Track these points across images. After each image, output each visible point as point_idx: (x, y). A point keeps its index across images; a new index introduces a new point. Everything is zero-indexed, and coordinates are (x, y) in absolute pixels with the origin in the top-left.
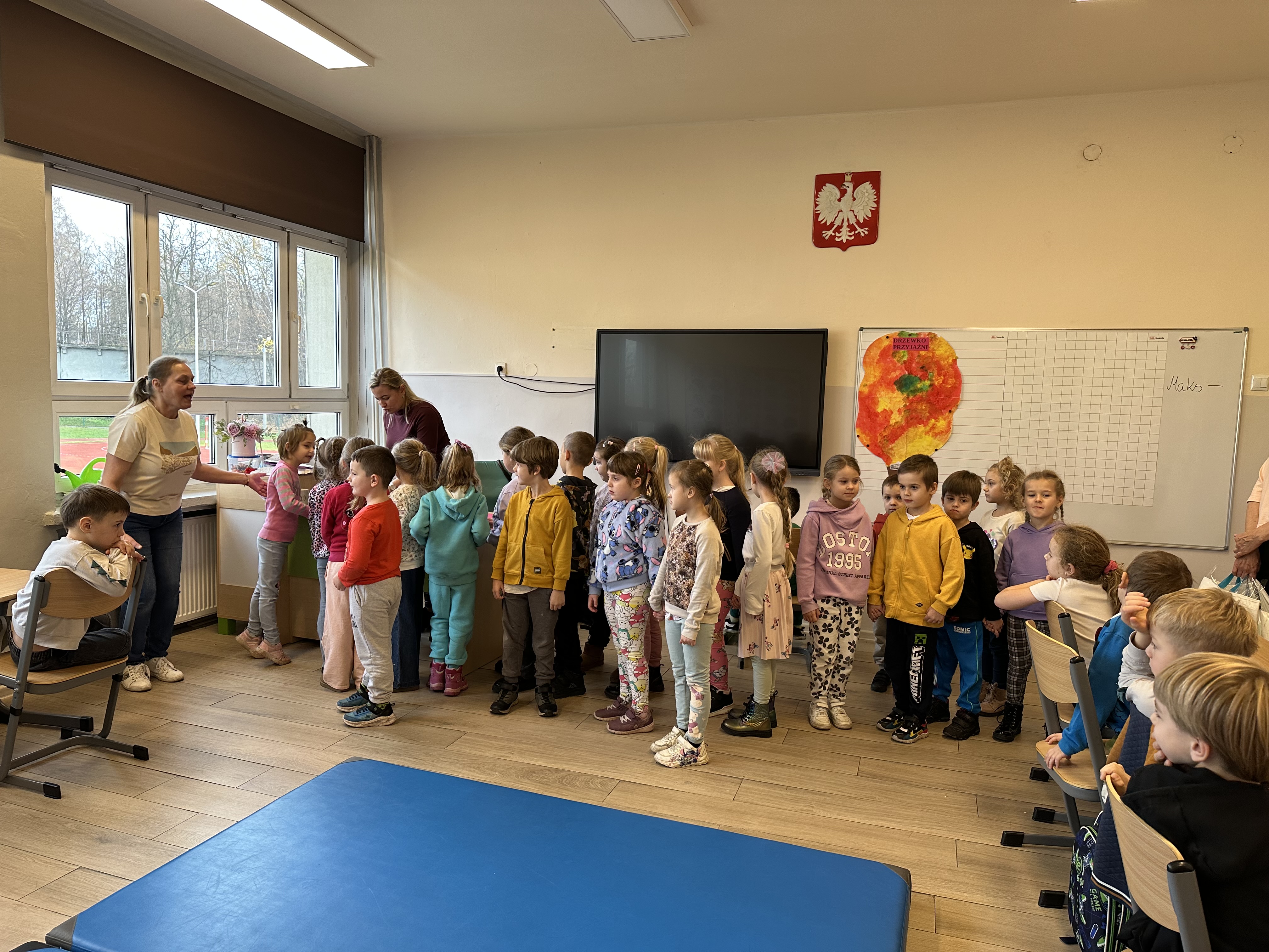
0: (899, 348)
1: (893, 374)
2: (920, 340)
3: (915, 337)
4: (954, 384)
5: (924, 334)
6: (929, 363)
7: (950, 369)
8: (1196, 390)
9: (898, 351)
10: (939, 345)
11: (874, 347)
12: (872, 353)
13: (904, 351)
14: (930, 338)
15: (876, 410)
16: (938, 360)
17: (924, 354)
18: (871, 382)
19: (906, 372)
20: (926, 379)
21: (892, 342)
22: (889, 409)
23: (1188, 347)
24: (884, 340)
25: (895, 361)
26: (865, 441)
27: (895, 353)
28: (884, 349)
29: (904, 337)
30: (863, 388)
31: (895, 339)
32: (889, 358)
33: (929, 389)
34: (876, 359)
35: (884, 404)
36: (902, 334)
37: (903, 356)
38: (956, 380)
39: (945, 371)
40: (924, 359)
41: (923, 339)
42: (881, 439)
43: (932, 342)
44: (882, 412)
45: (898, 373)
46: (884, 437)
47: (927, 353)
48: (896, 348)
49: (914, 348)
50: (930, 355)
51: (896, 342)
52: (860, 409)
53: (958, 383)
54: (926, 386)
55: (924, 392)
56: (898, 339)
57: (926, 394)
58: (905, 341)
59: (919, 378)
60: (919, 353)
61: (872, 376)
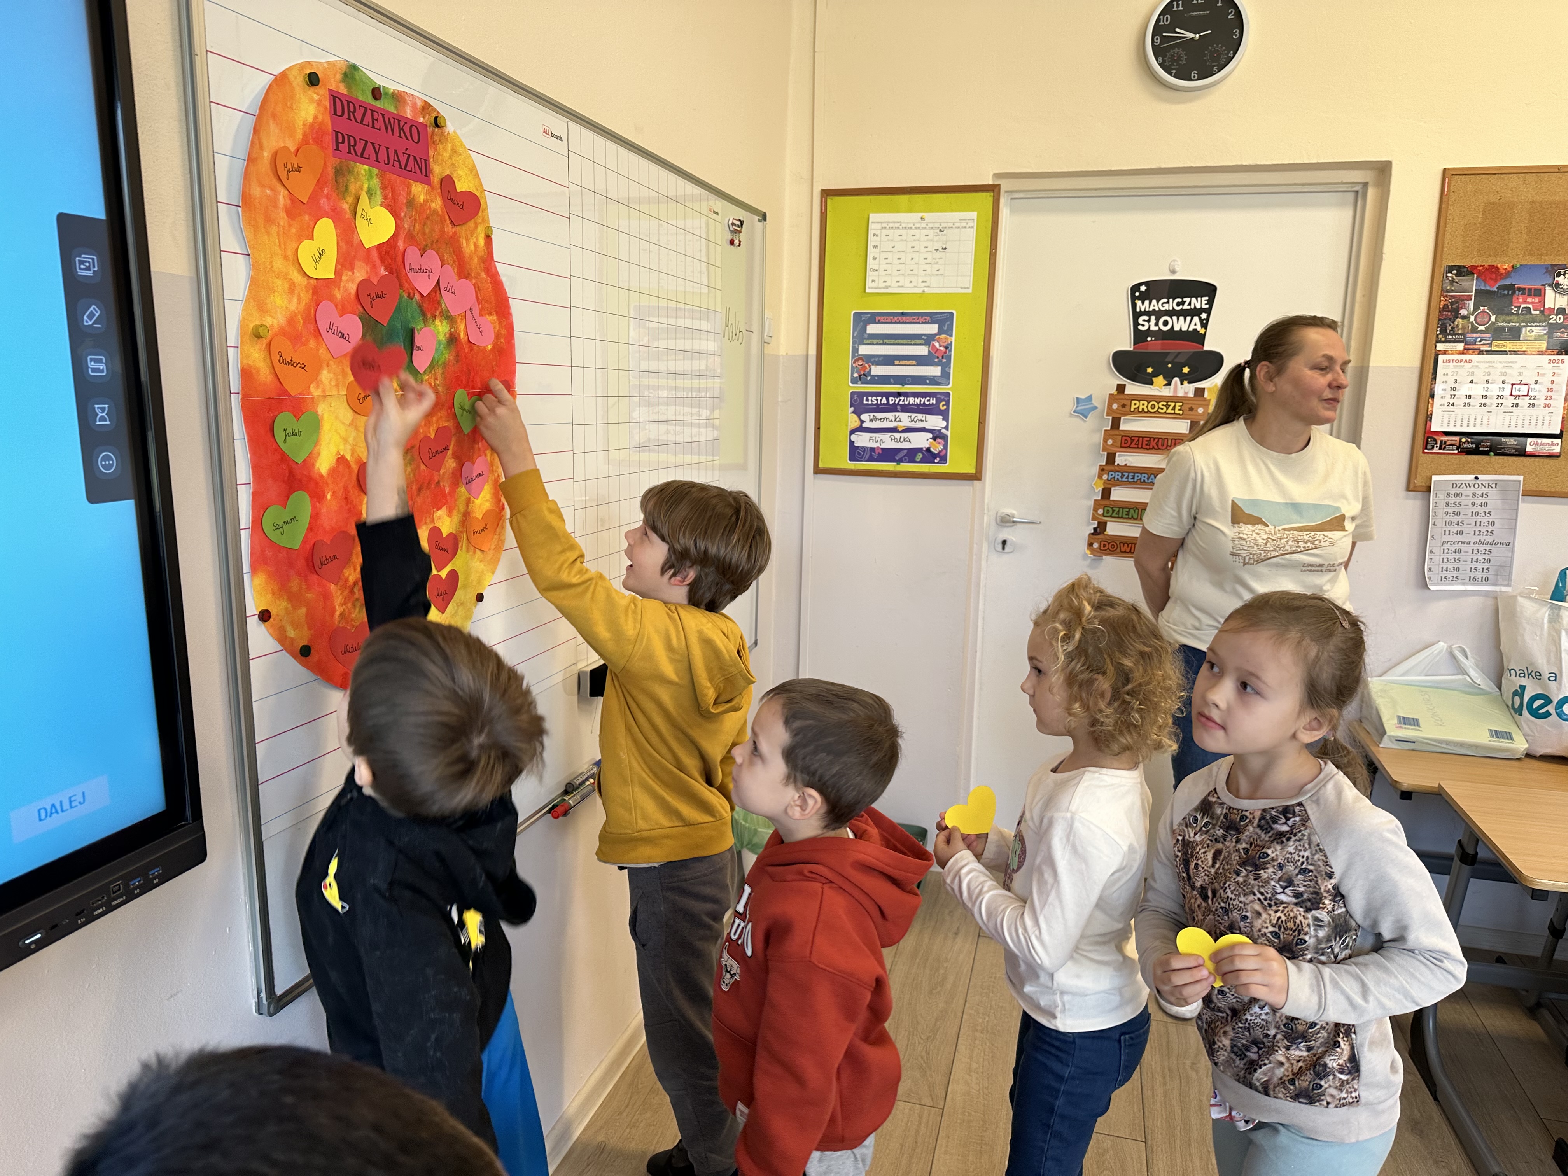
0: (351, 149)
1: (348, 281)
2: (407, 129)
3: (392, 109)
4: (498, 336)
5: (414, 105)
6: (437, 241)
7: (483, 275)
8: (740, 341)
9: (353, 168)
10: (453, 165)
11: (271, 122)
12: (266, 154)
13: (370, 171)
14: (430, 130)
15: (313, 465)
16: (455, 233)
17: (422, 201)
18: (279, 315)
19: (383, 271)
20: (437, 314)
21: (326, 108)
22: (352, 455)
23: (736, 242)
24: (297, 89)
25: (346, 213)
26: (291, 633)
27: (344, 176)
28: (305, 141)
29: (361, 98)
30: (252, 350)
31: (334, 97)
32: (325, 192)
33: (447, 356)
34: (283, 192)
35: (336, 431)
36: (353, 78)
37: (370, 194)
38: (500, 323)
39: (474, 281)
40: (425, 224)
41: (414, 125)
42: (345, 604)
43: (435, 149)
44: (333, 471)
45: (360, 273)
46: (352, 592)
47: (428, 193)
48: (344, 147)
49: (396, 164)
50: (437, 204)
51: (339, 113)
52: (257, 469)
53: (504, 332)
54: (440, 342)
55: (439, 371)
56: (345, 103)
57: (445, 378)
58: (368, 119)
59: (420, 306)
60: (409, 193)
61: (279, 282)
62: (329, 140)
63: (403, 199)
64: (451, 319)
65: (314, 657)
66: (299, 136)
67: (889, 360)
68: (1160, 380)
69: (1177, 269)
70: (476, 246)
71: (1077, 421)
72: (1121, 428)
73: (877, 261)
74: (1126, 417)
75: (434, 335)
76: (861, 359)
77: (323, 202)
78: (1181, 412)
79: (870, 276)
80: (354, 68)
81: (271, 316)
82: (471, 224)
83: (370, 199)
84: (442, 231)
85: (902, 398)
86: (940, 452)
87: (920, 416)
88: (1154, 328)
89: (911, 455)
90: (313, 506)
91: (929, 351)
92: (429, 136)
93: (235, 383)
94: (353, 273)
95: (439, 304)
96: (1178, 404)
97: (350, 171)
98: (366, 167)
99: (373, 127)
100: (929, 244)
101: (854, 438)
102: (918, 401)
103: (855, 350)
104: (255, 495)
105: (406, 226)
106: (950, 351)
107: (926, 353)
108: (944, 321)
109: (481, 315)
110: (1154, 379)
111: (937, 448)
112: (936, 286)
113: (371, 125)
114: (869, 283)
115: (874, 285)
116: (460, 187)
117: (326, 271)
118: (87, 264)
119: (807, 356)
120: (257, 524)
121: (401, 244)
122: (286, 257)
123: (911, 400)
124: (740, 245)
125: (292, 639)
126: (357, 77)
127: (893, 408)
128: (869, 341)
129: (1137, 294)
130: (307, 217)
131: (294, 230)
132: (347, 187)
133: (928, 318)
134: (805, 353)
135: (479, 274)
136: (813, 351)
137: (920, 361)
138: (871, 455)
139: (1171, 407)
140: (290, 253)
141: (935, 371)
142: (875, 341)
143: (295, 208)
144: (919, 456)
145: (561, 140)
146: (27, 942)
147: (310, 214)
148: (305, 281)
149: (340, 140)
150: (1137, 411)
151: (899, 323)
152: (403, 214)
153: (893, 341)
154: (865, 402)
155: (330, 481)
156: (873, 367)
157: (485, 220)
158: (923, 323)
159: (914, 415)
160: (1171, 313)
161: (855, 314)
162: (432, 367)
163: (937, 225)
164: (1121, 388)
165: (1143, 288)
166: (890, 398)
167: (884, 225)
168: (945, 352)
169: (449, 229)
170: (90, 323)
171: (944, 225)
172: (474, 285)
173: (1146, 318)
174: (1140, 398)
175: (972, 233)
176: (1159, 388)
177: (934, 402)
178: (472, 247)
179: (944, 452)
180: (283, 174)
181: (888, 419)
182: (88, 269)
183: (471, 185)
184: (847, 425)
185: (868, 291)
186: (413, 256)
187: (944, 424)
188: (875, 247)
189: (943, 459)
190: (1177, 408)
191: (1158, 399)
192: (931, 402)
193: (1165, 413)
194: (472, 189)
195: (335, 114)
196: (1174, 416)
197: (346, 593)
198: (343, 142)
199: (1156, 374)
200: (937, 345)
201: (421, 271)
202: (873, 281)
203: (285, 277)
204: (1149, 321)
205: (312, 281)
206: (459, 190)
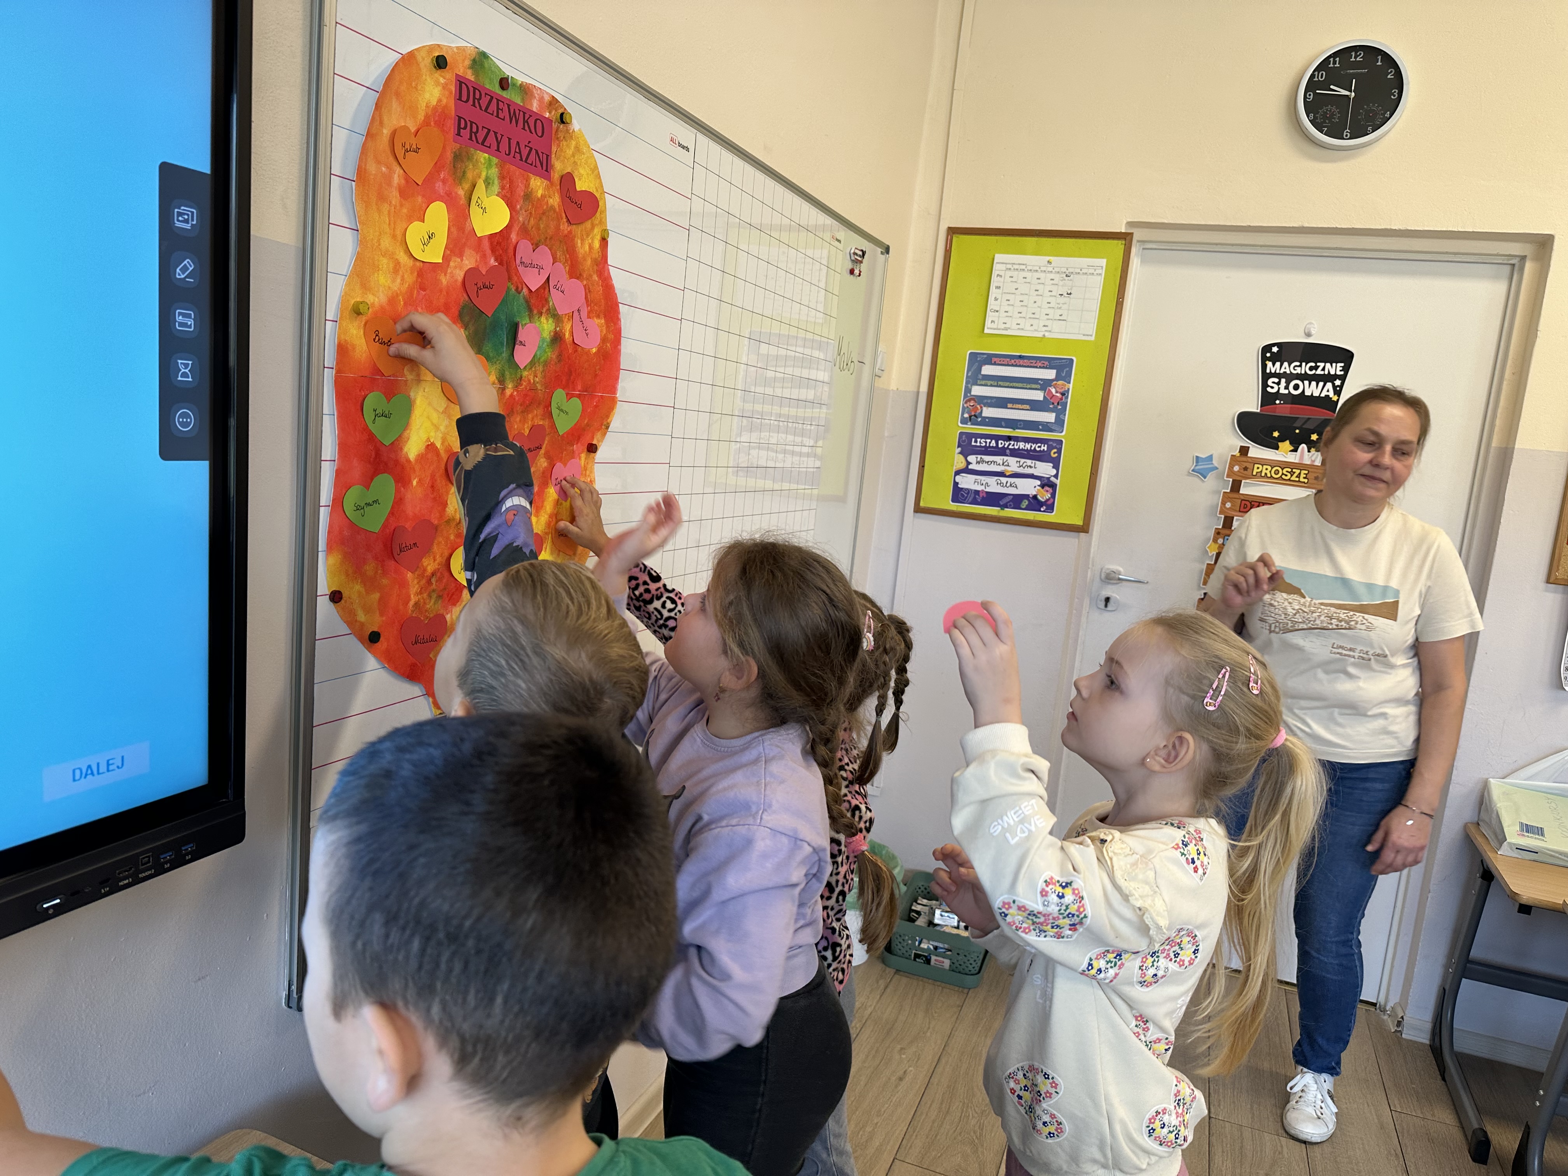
0: (473, 136)
1: (456, 267)
2: (531, 122)
3: (518, 101)
4: (604, 340)
5: (541, 99)
6: (551, 238)
7: (595, 277)
8: (851, 371)
9: (473, 155)
10: (575, 163)
11: (394, 100)
12: (385, 131)
13: (490, 160)
14: (555, 126)
15: (401, 449)
16: (570, 232)
17: (539, 195)
18: (381, 295)
19: (493, 262)
20: (544, 310)
21: (451, 93)
22: (442, 444)
23: (857, 272)
24: (424, 71)
25: (460, 199)
26: (361, 617)
27: (462, 161)
28: (426, 123)
29: (487, 86)
30: (350, 326)
31: (461, 82)
32: (442, 176)
33: (549, 354)
34: (398, 171)
35: (428, 417)
36: (482, 65)
37: (488, 182)
38: (608, 327)
39: (585, 282)
40: (541, 219)
41: (539, 119)
42: (421, 593)
43: (559, 146)
44: (421, 458)
45: (469, 261)
46: (429, 582)
47: (547, 188)
48: (466, 133)
49: (518, 155)
50: (555, 200)
51: (464, 98)
52: (344, 448)
53: (611, 336)
54: (544, 340)
55: (540, 368)
56: (471, 89)
57: (545, 377)
58: (493, 107)
59: (527, 302)
60: (527, 186)
61: (384, 261)
62: (451, 125)
63: (520, 191)
64: (557, 318)
65: (382, 644)
66: (421, 117)
67: (1002, 403)
68: (1286, 445)
69: (1313, 332)
70: (591, 247)
71: (1195, 481)
72: (1241, 492)
73: (998, 302)
74: (1247, 481)
75: (539, 333)
76: (973, 399)
77: (439, 186)
78: (1306, 481)
79: (990, 316)
80: (484, 55)
81: (373, 294)
82: (588, 224)
83: (486, 188)
84: (558, 228)
85: (1012, 443)
86: (1047, 500)
87: (1029, 462)
88: (1283, 391)
89: (1016, 501)
90: (397, 491)
91: (1044, 397)
92: (553, 132)
93: (330, 357)
94: (462, 260)
95: (547, 301)
96: (1303, 472)
97: (469, 158)
98: (486, 155)
99: (497, 116)
100: (1054, 288)
101: (958, 479)
102: (1028, 446)
103: (968, 390)
104: (339, 473)
105: (521, 219)
106: (1067, 398)
107: (1041, 399)
108: (1063, 367)
109: (589, 317)
110: (1280, 444)
111: (1044, 496)
112: (1057, 331)
113: (495, 114)
114: (988, 323)
115: (994, 326)
116: (580, 186)
117: (434, 255)
118: (186, 217)
119: (918, 392)
120: (338, 502)
121: (514, 237)
122: (394, 237)
123: (1022, 445)
124: (860, 275)
125: (362, 625)
126: (486, 65)
127: (1002, 452)
128: (983, 382)
129: (1268, 355)
130: (420, 199)
131: (405, 211)
132: (464, 172)
133: (1047, 363)
134: (916, 390)
135: (591, 276)
136: (924, 388)
137: (1034, 405)
138: (975, 498)
139: (1295, 475)
140: (399, 233)
141: (1050, 417)
142: (989, 383)
143: (409, 188)
144: (1025, 503)
145: (688, 150)
146: (45, 906)
147: (423, 196)
148: (410, 262)
149: (462, 126)
150: (1259, 475)
151: (1016, 366)
152: (518, 207)
153: (1007, 384)
154: (973, 444)
155: (417, 468)
156: (984, 409)
157: (603, 222)
158: (1040, 367)
159: (1022, 461)
160: (1303, 377)
161: (971, 353)
162: (532, 363)
163: (1065, 270)
164: (1244, 450)
165: (1275, 349)
166: (1000, 442)
167: (1009, 266)
168: (1061, 399)
169: (565, 227)
170: (183, 276)
171: (1071, 270)
172: (585, 286)
173: (1276, 380)
174: (1263, 462)
175: (1099, 281)
176: (1284, 453)
177: (1046, 449)
178: (587, 248)
179: (1052, 500)
180: (400, 153)
181: (996, 463)
182: (186, 221)
183: (592, 185)
184: (952, 466)
185: (986, 331)
186: (524, 250)
187: (1054, 472)
188: (998, 288)
189: (1050, 508)
190: (1302, 475)
191: (1283, 465)
192: (1042, 448)
193: (1289, 480)
194: (592, 189)
195: (460, 99)
196: (1298, 484)
197: (424, 581)
198: (465, 128)
199: (1282, 439)
200: (1053, 391)
201: (531, 265)
202: (992, 321)
203: (391, 256)
204: (1278, 384)
205: (418, 264)
206: (578, 189)
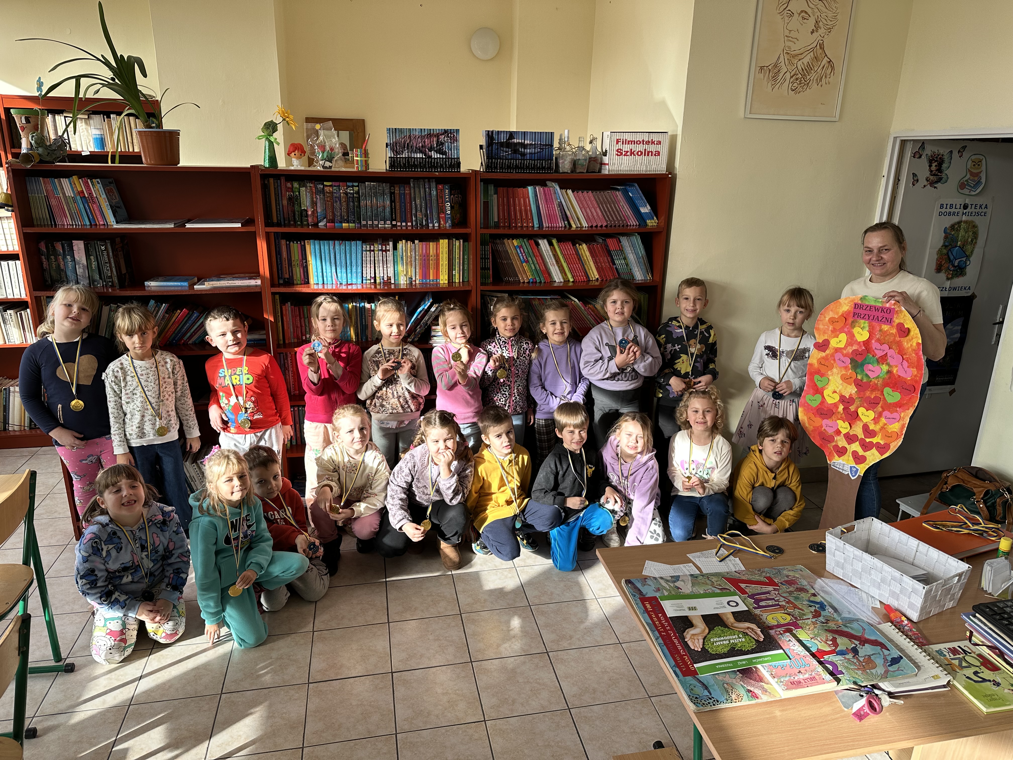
1: (849, 349)
2: (885, 310)
4: (915, 376)
6: (892, 342)
7: (914, 355)
12: (826, 319)
15: (825, 390)
16: (900, 340)
17: (887, 330)
19: (863, 348)
20: (885, 363)
21: (853, 307)
24: (843, 304)
27: (855, 323)
28: (842, 315)
29: (866, 303)
31: (857, 304)
32: (847, 327)
34: (831, 327)
35: (835, 384)
37: (863, 328)
40: (887, 337)
43: (897, 315)
45: (855, 347)
47: (891, 328)
49: (879, 320)
50: (894, 331)
51: (857, 308)
57: (882, 382)
58: (868, 308)
59: (877, 360)
60: (882, 328)
62: (852, 315)
66: (839, 314)
70: (913, 345)
84: (894, 339)
90: (822, 399)
94: (852, 347)
98: (864, 321)
99: (870, 310)
116: (907, 326)
117: (842, 345)
121: (873, 342)
132: (855, 326)
147: (839, 332)
148: (833, 347)
162: (877, 377)
169: (898, 339)
180: (831, 323)
183: (910, 326)
186: (876, 345)
198: (857, 315)
201: (880, 350)
205: (836, 348)
